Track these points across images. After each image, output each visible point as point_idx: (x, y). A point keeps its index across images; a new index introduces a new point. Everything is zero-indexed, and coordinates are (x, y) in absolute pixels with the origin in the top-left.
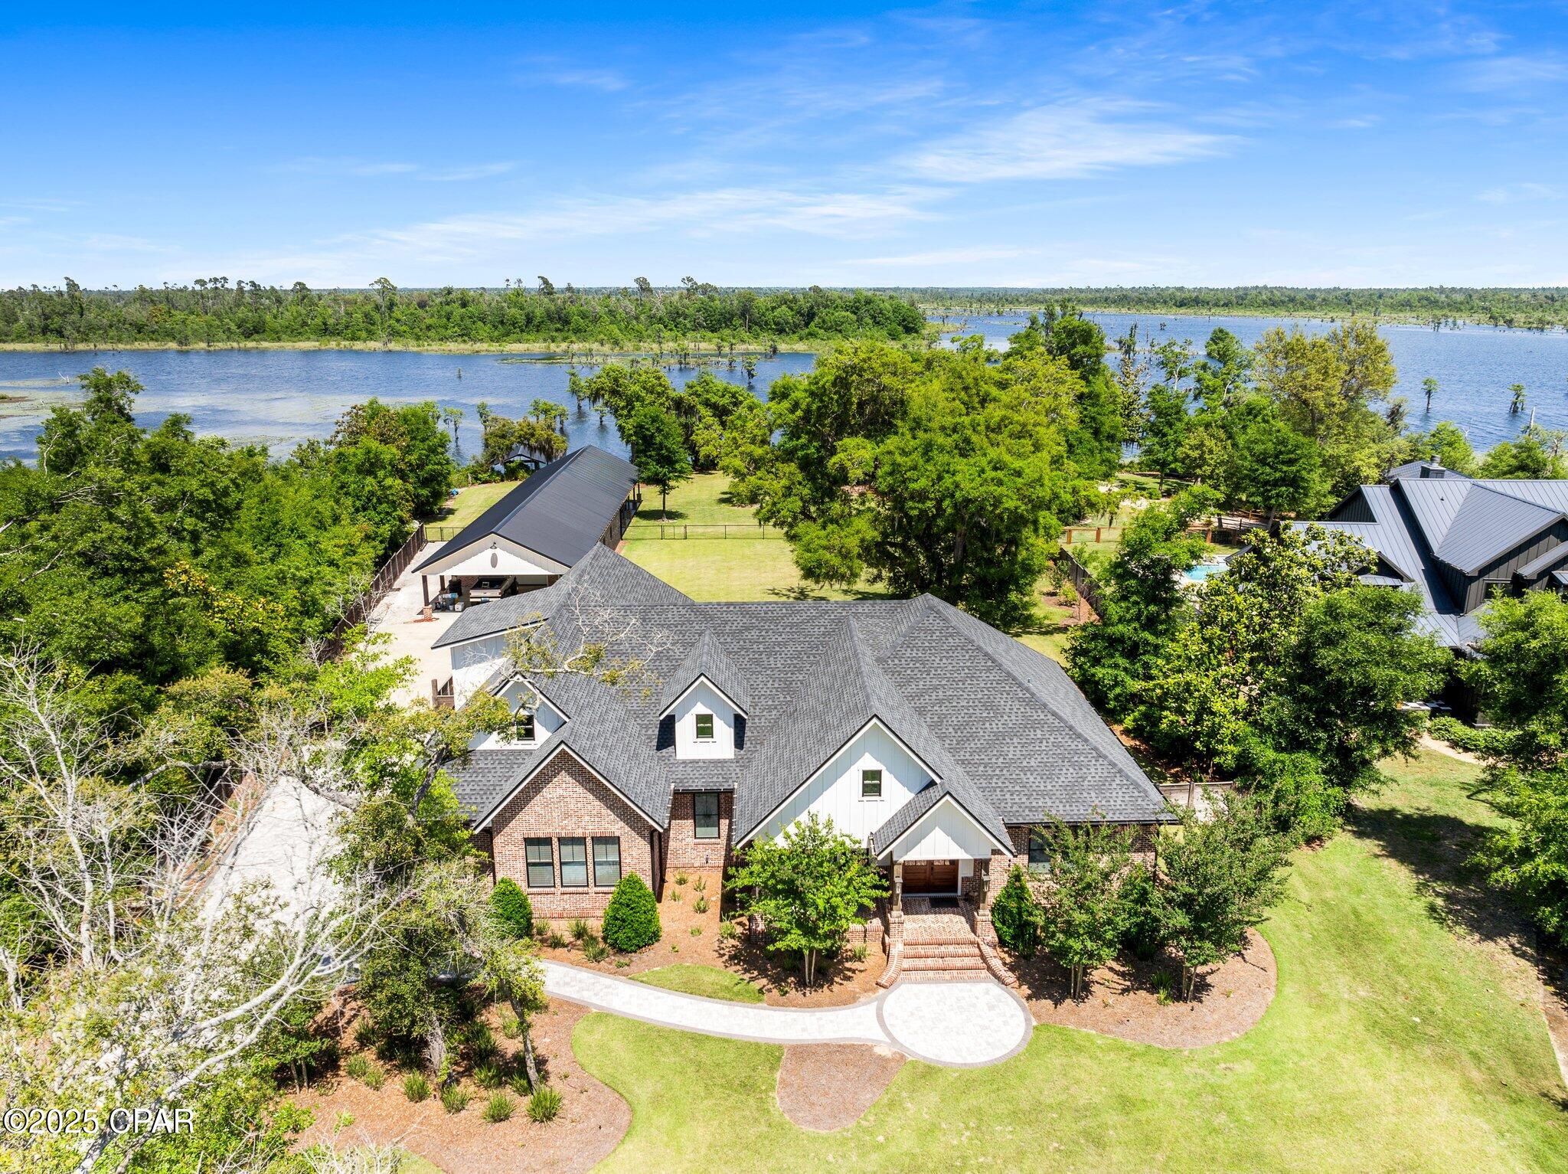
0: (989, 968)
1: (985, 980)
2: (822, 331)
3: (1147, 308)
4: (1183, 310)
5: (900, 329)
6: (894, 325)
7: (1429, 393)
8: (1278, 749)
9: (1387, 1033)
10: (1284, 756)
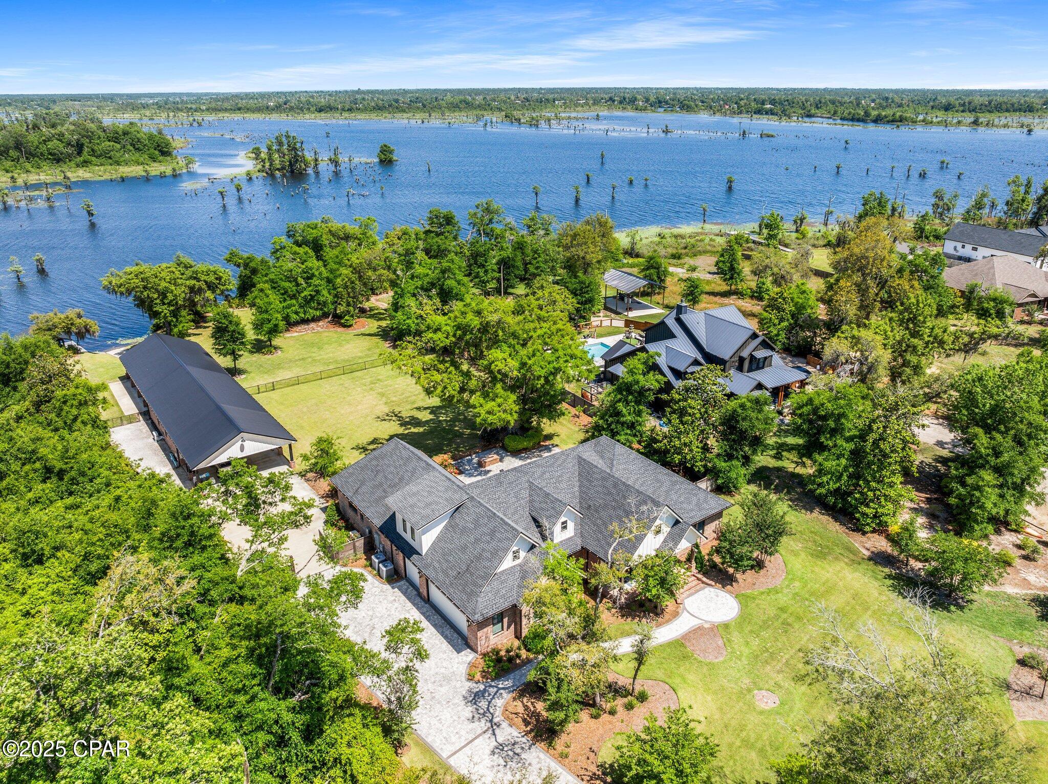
0: (703, 582)
1: (704, 588)
2: (93, 159)
3: (299, 114)
4: (323, 114)
5: (157, 152)
6: (152, 150)
7: (536, 194)
8: (725, 461)
9: (818, 556)
10: (728, 464)
